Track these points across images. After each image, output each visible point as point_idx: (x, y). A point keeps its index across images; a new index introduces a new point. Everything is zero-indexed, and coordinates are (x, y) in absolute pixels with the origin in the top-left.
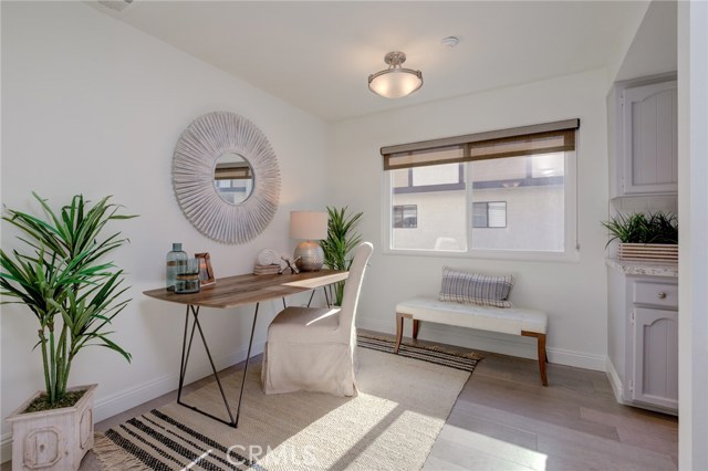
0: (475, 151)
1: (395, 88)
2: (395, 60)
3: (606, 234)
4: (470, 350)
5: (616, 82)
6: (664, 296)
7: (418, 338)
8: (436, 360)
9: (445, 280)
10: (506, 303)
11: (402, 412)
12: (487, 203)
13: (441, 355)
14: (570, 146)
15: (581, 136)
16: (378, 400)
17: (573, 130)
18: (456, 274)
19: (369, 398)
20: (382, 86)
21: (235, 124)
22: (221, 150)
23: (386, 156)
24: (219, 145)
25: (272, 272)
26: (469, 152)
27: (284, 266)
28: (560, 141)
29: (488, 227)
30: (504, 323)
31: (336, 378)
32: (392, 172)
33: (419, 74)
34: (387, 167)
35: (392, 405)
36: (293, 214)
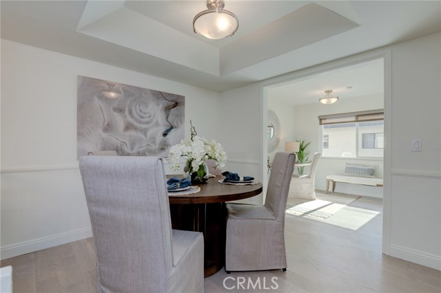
0: (360, 118)
1: (329, 102)
2: (328, 92)
7: (335, 191)
9: (347, 168)
10: (372, 176)
12: (374, 134)
13: (345, 195)
20: (324, 101)
23: (321, 120)
30: (370, 182)
32: (323, 125)
33: (338, 98)
34: (321, 124)
35: (330, 202)
36: (286, 143)
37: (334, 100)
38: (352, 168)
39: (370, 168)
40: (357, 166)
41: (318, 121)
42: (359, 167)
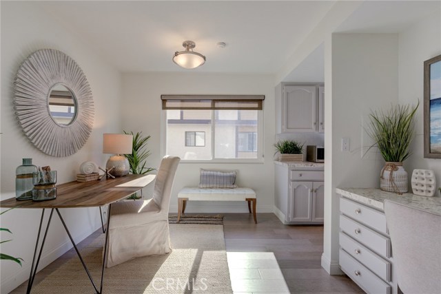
0: (218, 105)
1: (189, 63)
2: (189, 46)
3: (274, 149)
4: (217, 214)
5: (282, 83)
6: (301, 175)
7: (185, 212)
8: (202, 222)
9: (202, 176)
10: (235, 186)
11: (202, 253)
13: (203, 219)
14: (260, 108)
15: (265, 103)
16: (186, 250)
17: (261, 100)
18: (209, 173)
19: (180, 250)
20: (182, 60)
21: (64, 62)
22: (54, 82)
23: (164, 101)
24: (53, 77)
25: (93, 179)
26: (214, 105)
27: (102, 173)
28: (256, 105)
29: (195, 146)
30: (237, 196)
31: (159, 243)
32: (168, 111)
33: (204, 58)
34: (164, 108)
35: (194, 252)
36: (105, 135)
37: (197, 62)
38: (210, 176)
39: (231, 174)
40: (215, 173)
41: (160, 102)
42: (219, 173)
